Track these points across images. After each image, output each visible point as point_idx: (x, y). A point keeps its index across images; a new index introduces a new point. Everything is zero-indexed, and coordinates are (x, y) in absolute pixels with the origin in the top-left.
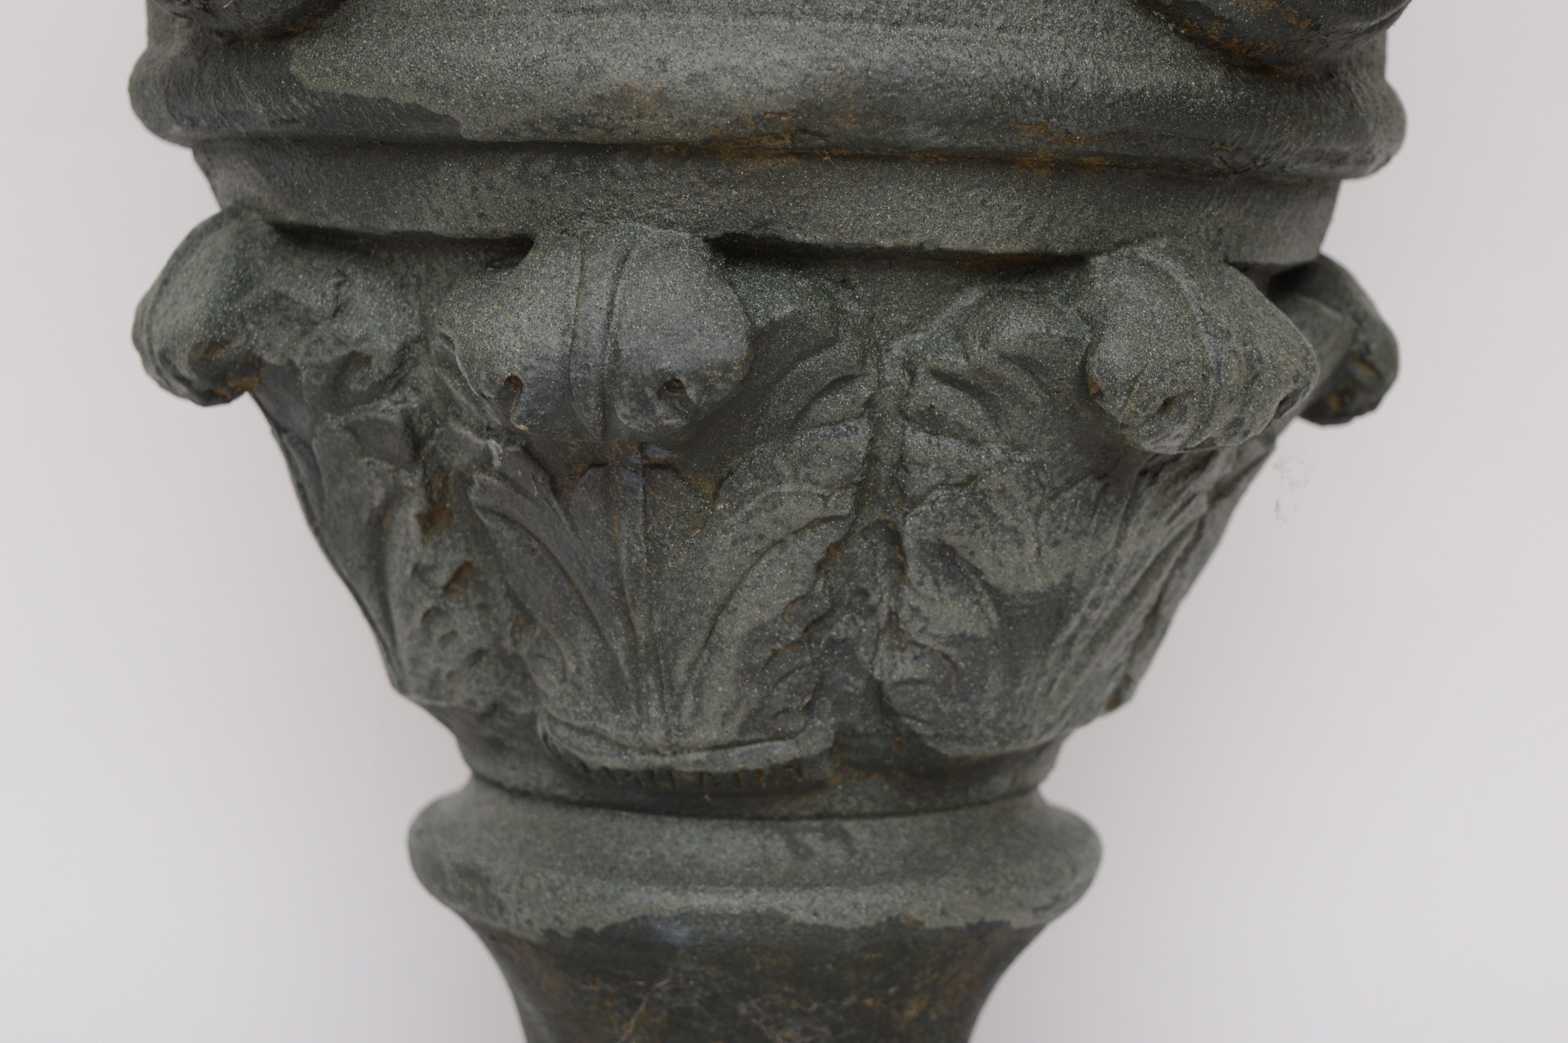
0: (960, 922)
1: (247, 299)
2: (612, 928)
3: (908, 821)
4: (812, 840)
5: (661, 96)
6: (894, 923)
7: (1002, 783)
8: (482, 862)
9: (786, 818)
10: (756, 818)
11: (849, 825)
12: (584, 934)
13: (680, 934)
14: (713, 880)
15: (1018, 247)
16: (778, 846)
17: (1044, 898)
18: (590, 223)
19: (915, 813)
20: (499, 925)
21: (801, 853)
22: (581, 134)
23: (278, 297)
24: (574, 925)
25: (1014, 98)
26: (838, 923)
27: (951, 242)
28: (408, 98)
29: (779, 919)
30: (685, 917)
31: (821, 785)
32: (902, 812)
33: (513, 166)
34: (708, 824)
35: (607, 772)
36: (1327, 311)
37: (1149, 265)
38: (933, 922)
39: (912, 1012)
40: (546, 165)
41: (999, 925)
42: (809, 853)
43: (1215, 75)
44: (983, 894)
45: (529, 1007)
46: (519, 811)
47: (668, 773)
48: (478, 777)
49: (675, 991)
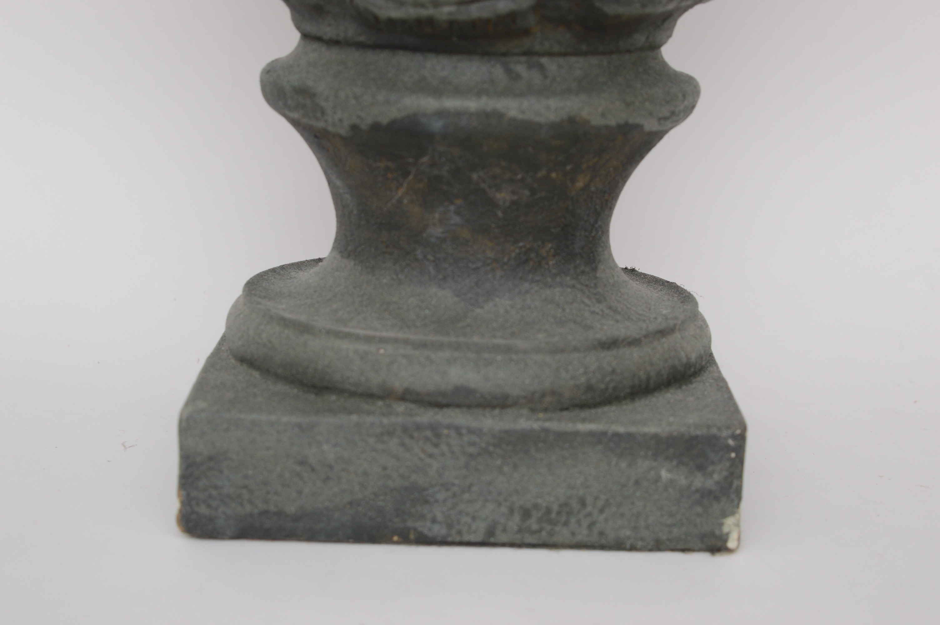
0: (613, 122)
2: (393, 123)
3: (581, 59)
4: (520, 68)
6: (572, 120)
7: (640, 39)
8: (310, 83)
9: (504, 54)
10: (486, 54)
11: (544, 60)
12: (376, 127)
13: (437, 125)
14: (458, 91)
16: (498, 72)
17: (665, 112)
19: (585, 54)
20: (320, 124)
21: (514, 76)
24: (369, 120)
26: (537, 119)
29: (498, 115)
30: (441, 114)
31: (526, 32)
32: (578, 53)
34: (455, 58)
35: (391, 22)
38: (597, 121)
39: (580, 184)
41: (638, 127)
42: (518, 77)
44: (628, 105)
45: (338, 183)
46: (333, 54)
47: (431, 21)
48: (306, 36)
49: (433, 165)
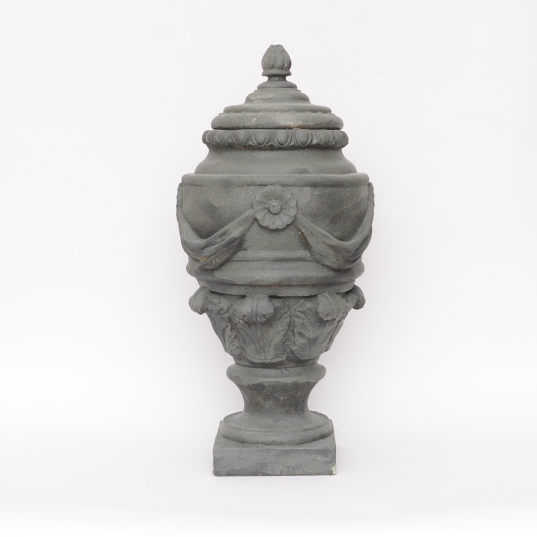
0: (304, 382)
1: (207, 301)
2: (257, 384)
3: (297, 368)
4: (284, 371)
5: (262, 280)
6: (295, 382)
7: (310, 362)
8: (239, 375)
9: (281, 368)
10: (277, 368)
11: (289, 369)
12: (253, 385)
13: (267, 384)
14: (271, 377)
15: (308, 295)
16: (279, 372)
17: (317, 378)
18: (253, 294)
19: (298, 367)
20: (241, 384)
21: (283, 373)
22: (252, 284)
23: (211, 301)
24: (252, 383)
25: (306, 279)
26: (288, 382)
27: (299, 295)
28: (231, 279)
29: (279, 382)
30: (267, 382)
31: (285, 364)
32: (297, 367)
33: (244, 287)
34: (270, 369)
35: (256, 363)
36: (354, 295)
37: (325, 296)
38: (301, 382)
39: (299, 394)
40: (248, 287)
41: (310, 382)
42: (284, 373)
43: (332, 273)
44: (308, 378)
45: (245, 396)
46: (244, 368)
47: (264, 363)
48: (237, 363)
49: (266, 392)
